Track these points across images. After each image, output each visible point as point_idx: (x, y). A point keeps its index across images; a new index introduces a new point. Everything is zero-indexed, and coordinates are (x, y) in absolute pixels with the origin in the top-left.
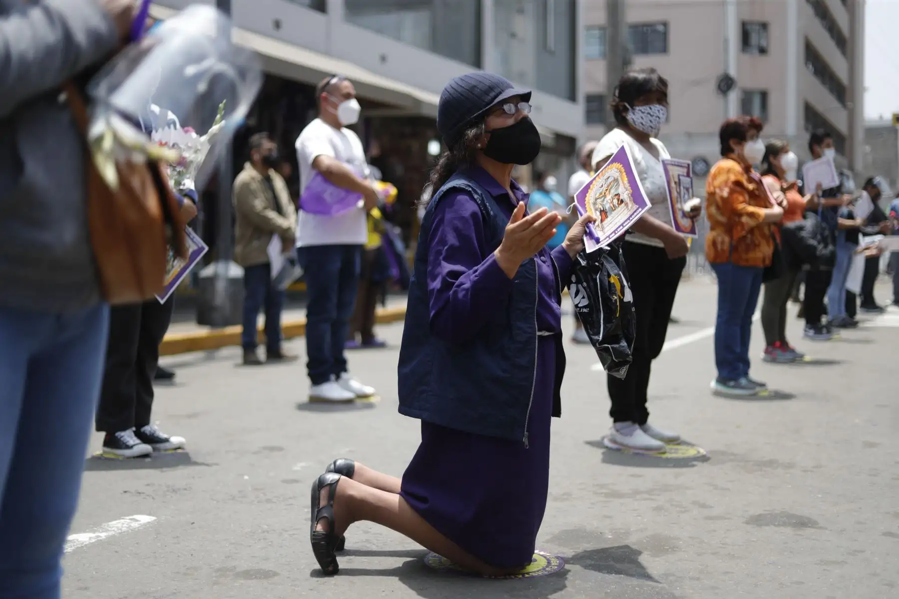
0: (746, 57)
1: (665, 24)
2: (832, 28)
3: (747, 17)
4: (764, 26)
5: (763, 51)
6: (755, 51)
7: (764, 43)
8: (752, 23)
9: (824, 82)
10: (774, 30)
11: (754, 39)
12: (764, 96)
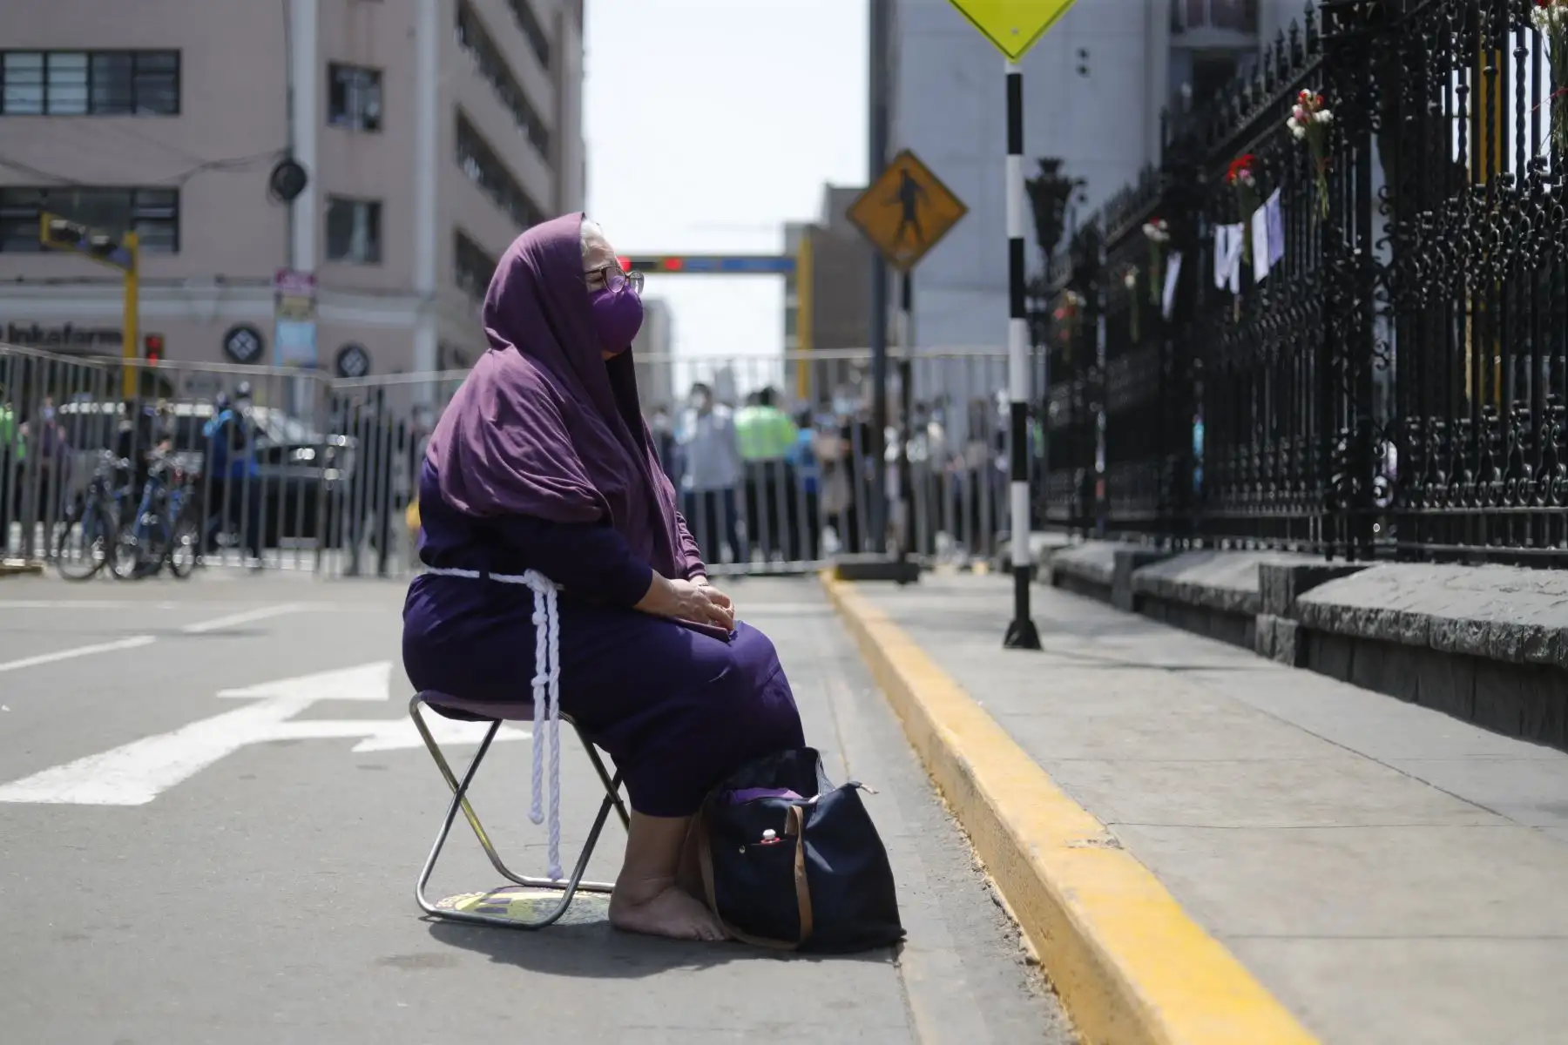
0: (337, 134)
1: (176, 54)
2: (519, 104)
3: (341, 56)
4: (375, 76)
5: (372, 124)
6: (357, 124)
7: (373, 110)
8: (352, 68)
9: (500, 201)
10: (391, 85)
11: (354, 98)
12: (375, 210)
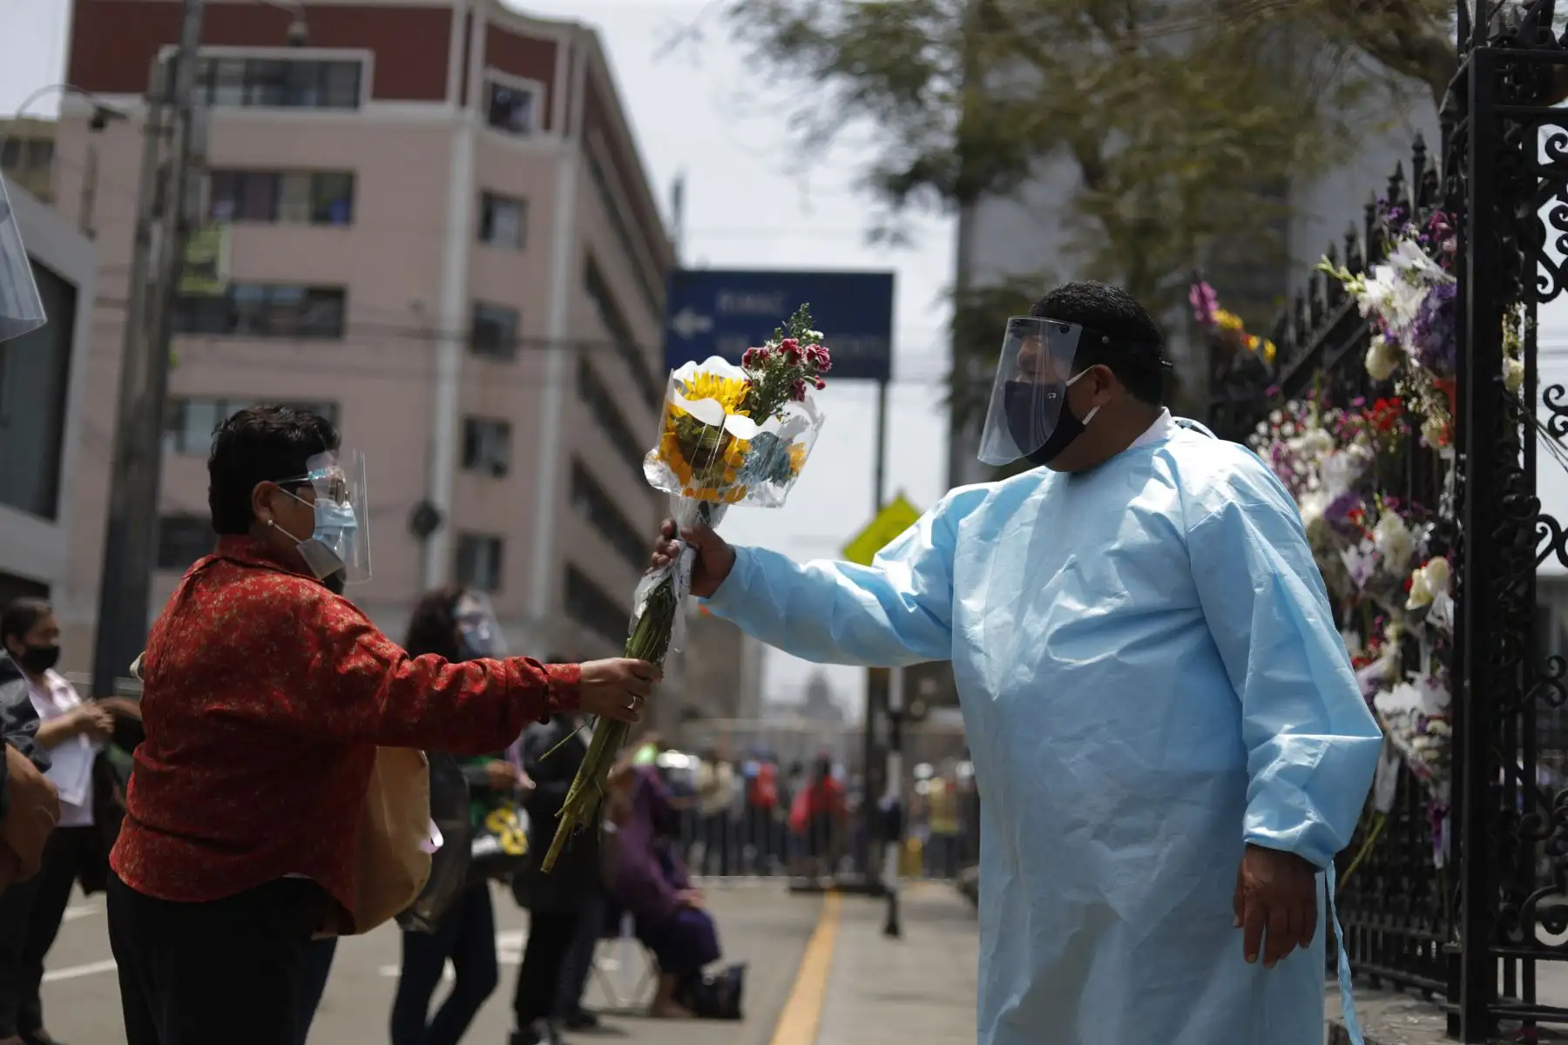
0: (469, 480)
1: (337, 407)
3: (475, 410)
4: (503, 429)
5: (499, 470)
6: (486, 470)
7: (501, 457)
8: (484, 422)
11: (486, 448)
12: (496, 547)
